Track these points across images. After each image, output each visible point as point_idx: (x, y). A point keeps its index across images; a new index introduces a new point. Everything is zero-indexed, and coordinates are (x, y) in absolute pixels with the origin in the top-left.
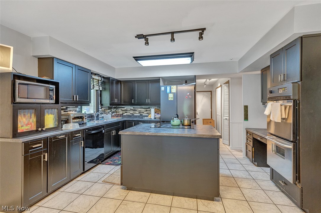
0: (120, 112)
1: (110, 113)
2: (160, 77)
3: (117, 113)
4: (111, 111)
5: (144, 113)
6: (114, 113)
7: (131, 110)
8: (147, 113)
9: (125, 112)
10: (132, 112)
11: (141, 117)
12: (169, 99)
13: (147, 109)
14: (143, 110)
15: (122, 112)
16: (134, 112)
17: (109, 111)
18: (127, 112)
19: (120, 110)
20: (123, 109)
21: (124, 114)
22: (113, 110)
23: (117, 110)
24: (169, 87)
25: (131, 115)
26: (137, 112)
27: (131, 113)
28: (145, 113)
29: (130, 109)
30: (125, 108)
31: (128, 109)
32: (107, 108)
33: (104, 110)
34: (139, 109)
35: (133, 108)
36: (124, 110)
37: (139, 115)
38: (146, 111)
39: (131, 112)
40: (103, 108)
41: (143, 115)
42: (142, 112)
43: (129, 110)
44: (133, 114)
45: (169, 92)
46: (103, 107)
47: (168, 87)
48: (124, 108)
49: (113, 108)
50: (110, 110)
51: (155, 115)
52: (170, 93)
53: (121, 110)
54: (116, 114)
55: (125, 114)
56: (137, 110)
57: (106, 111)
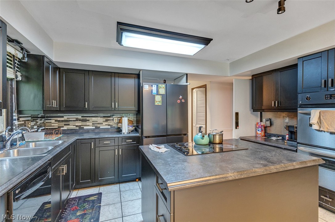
0: (52, 125)
1: (35, 127)
2: (140, 70)
3: (46, 127)
4: (35, 125)
5: (102, 124)
6: (41, 126)
7: (77, 120)
8: (107, 124)
9: (65, 125)
10: (79, 123)
11: (97, 131)
12: (156, 104)
13: (109, 119)
14: (100, 120)
15: (57, 125)
16: (84, 123)
17: (33, 123)
18: (69, 125)
19: (53, 121)
20: (59, 119)
21: (62, 128)
22: (39, 122)
23: (47, 121)
24: (156, 86)
25: (78, 128)
26: (90, 123)
27: (77, 126)
28: (104, 123)
29: (75, 119)
30: (65, 118)
31: (70, 119)
32: (30, 118)
33: (23, 122)
34: (93, 119)
35: (82, 117)
36: (62, 121)
37: (94, 127)
38: (107, 121)
39: (76, 124)
40: (21, 119)
41: (101, 127)
42: (98, 124)
43: (74, 121)
44: (82, 126)
45: (156, 92)
46: (21, 117)
47: (153, 86)
48: (63, 117)
49: (40, 117)
50: (35, 123)
51: (128, 128)
52: (157, 95)
53: (56, 121)
54: (44, 128)
55: (65, 128)
56: (89, 120)
57: (28, 123)
